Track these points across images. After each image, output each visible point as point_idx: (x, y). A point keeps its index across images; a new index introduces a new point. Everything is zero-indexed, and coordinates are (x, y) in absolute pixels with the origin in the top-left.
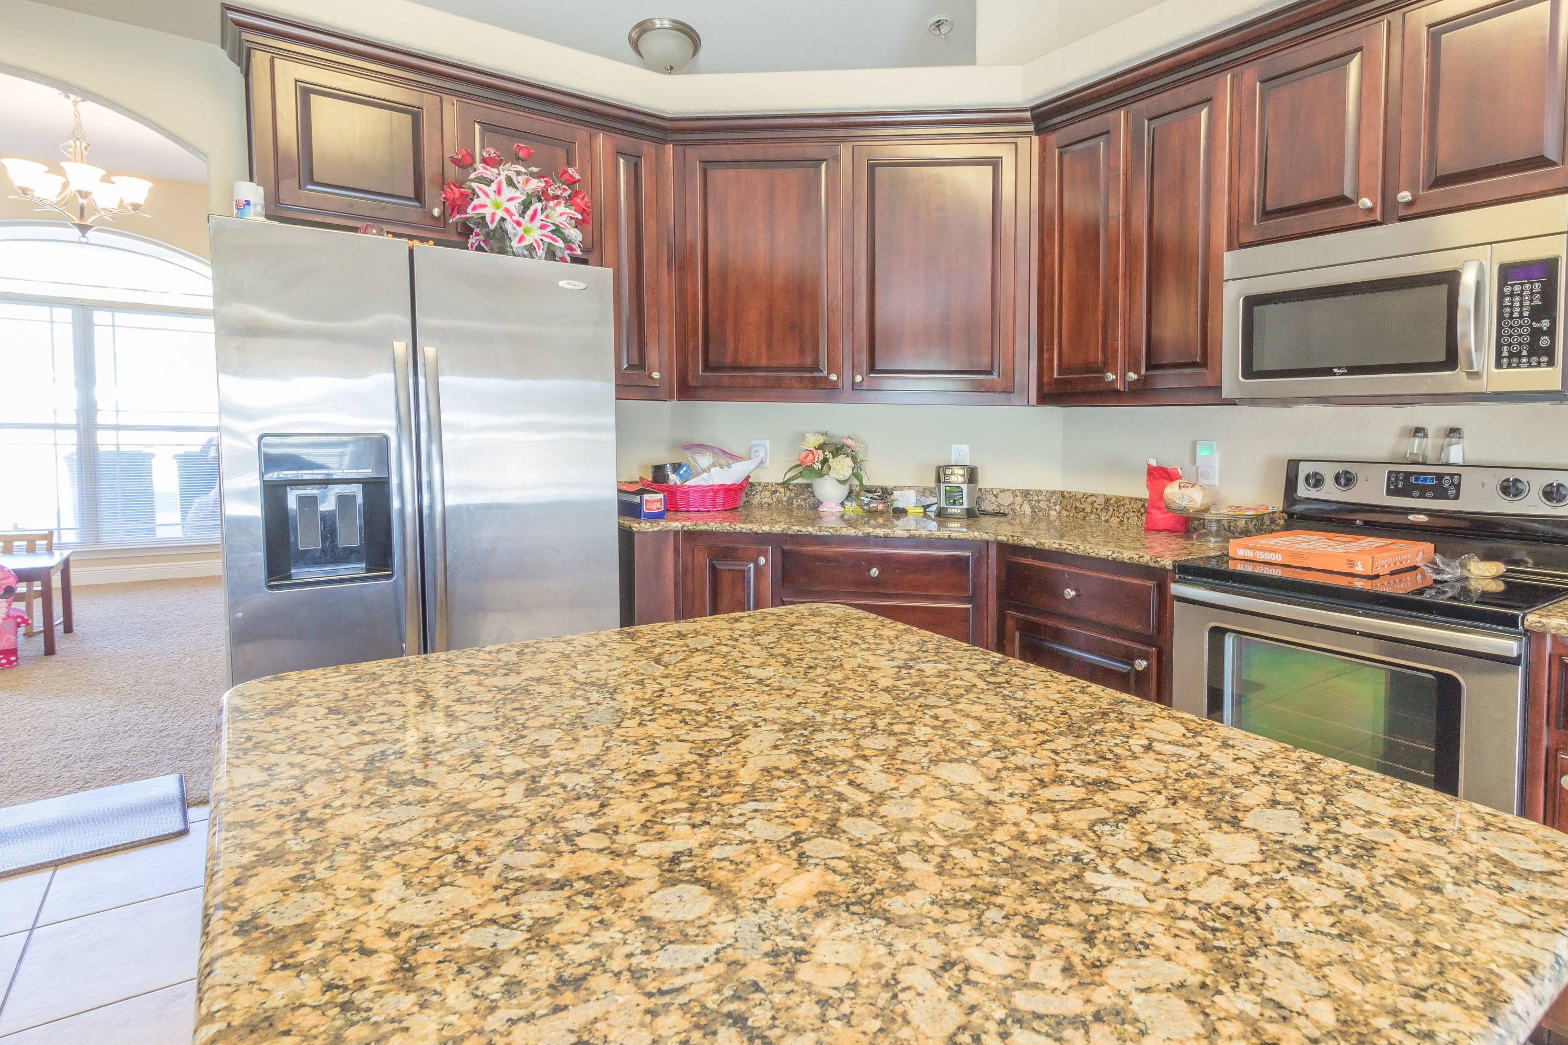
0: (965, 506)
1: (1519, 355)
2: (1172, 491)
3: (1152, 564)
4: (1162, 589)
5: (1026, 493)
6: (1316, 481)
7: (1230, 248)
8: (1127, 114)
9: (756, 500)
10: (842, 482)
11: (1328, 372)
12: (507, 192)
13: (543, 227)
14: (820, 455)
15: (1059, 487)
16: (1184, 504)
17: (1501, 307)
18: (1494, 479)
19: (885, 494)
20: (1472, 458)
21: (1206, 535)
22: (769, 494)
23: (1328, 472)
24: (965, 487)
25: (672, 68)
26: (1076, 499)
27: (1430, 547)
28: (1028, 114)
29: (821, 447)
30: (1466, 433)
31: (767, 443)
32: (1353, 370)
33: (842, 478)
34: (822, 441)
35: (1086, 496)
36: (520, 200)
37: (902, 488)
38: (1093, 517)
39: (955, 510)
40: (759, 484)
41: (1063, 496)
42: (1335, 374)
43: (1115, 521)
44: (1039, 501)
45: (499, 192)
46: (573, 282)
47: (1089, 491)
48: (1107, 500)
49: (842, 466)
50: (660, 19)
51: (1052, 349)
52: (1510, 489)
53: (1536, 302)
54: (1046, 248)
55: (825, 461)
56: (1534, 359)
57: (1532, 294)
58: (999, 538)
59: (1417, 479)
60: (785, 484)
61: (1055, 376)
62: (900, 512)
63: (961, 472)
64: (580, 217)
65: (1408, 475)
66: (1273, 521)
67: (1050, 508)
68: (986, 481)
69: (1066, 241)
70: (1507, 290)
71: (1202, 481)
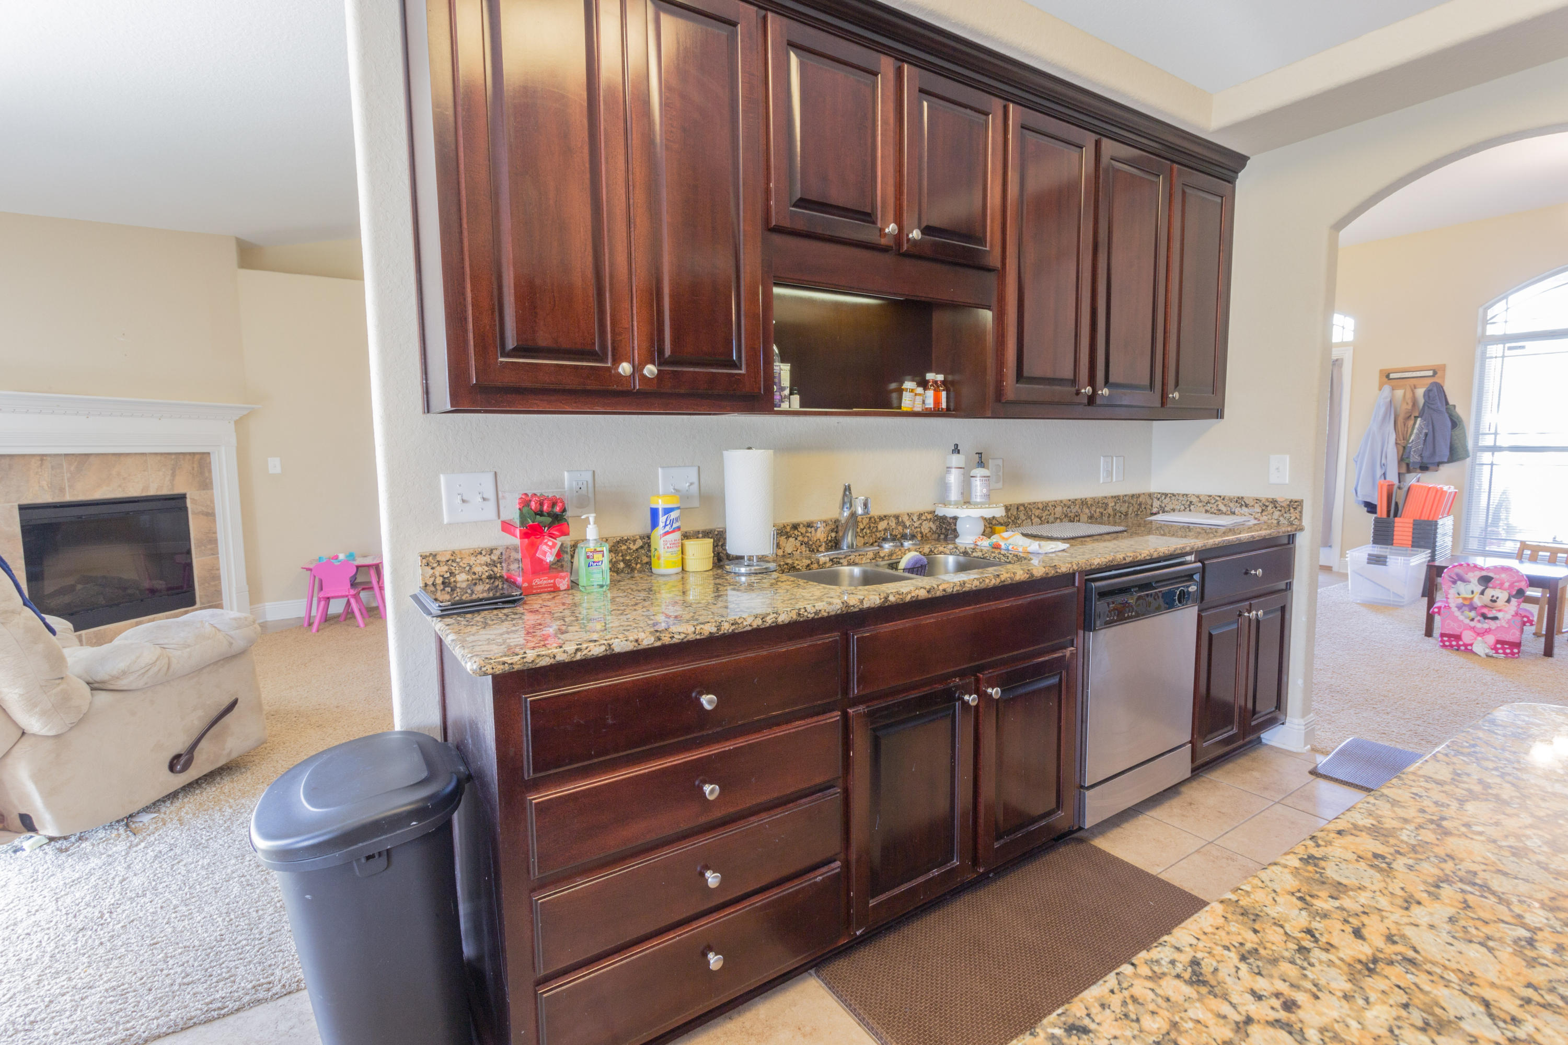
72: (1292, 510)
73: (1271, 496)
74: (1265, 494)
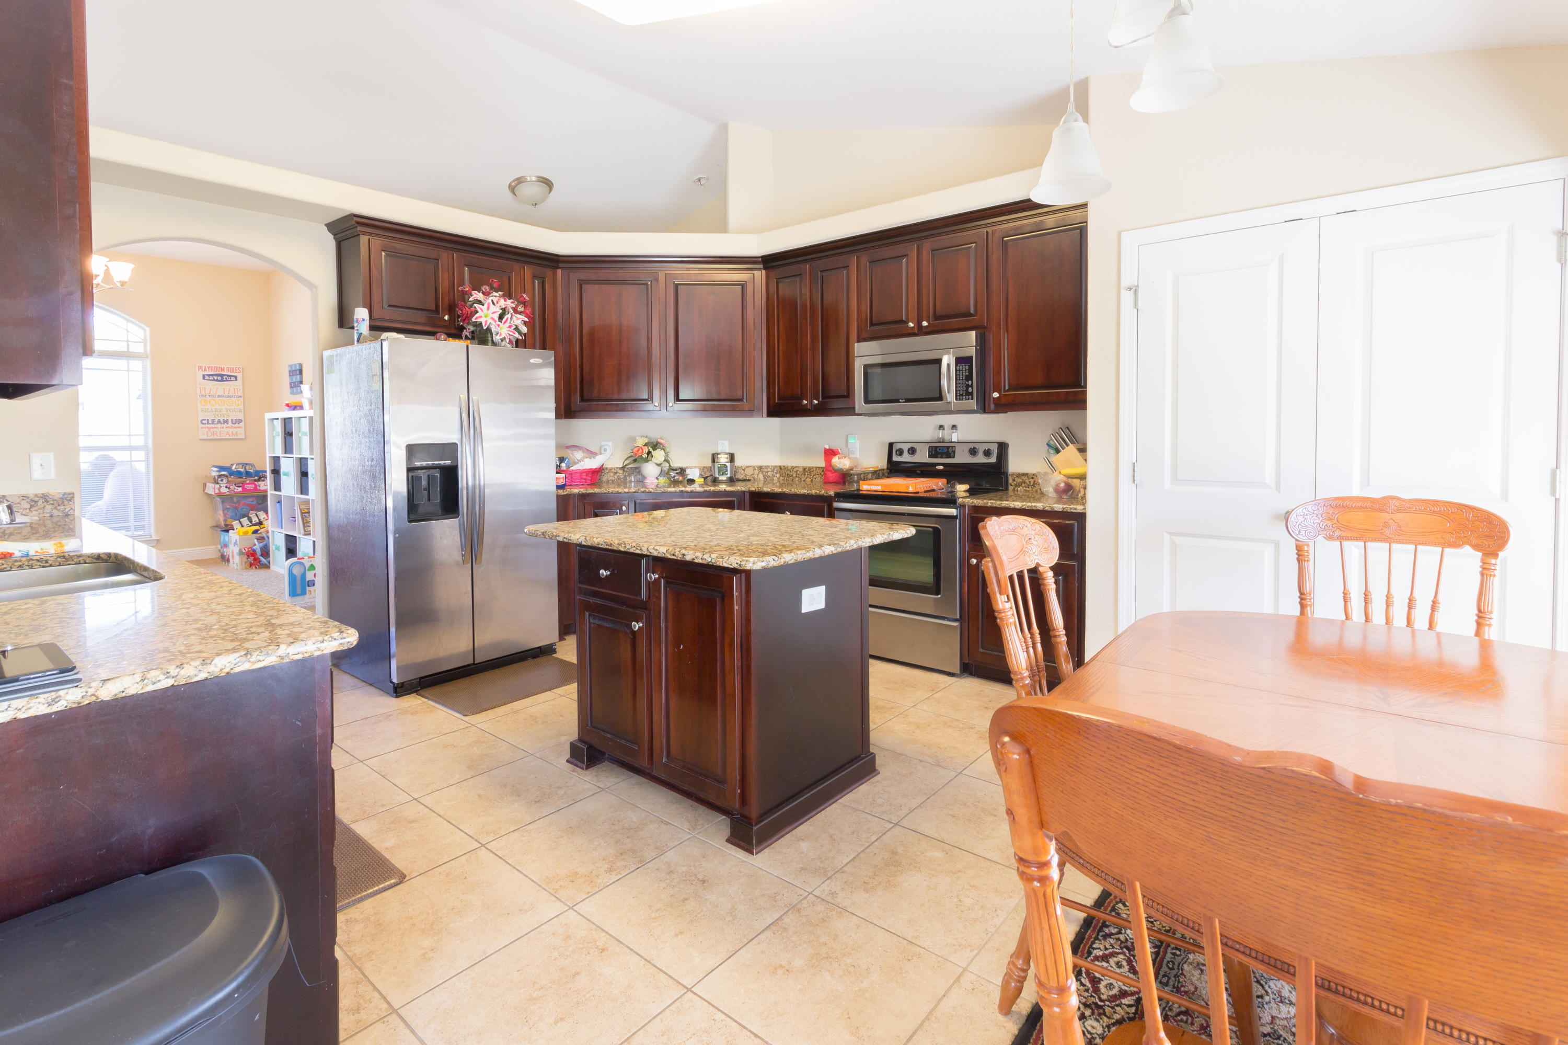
0: (729, 475)
1: (962, 395)
2: (835, 461)
3: (825, 494)
4: (830, 506)
5: (760, 468)
6: (900, 452)
7: (859, 341)
8: (810, 266)
9: (605, 478)
10: (659, 465)
11: (897, 401)
12: (492, 307)
13: (510, 327)
14: (646, 450)
15: (779, 464)
16: (841, 467)
17: (956, 375)
18: (966, 448)
19: (682, 471)
20: (962, 438)
21: (852, 482)
22: (612, 474)
23: (905, 447)
24: (728, 465)
25: (536, 204)
26: (788, 470)
27: (945, 480)
28: (760, 259)
29: (646, 445)
30: (959, 427)
31: (610, 444)
32: (907, 400)
33: (659, 462)
34: (647, 441)
35: (793, 468)
36: (499, 313)
37: (691, 468)
38: (797, 479)
39: (723, 478)
40: (607, 469)
41: (781, 468)
42: (900, 402)
43: (808, 480)
44: (767, 472)
45: (488, 308)
46: (537, 360)
47: (795, 465)
48: (804, 469)
49: (659, 455)
50: (530, 176)
51: (775, 387)
52: (973, 452)
53: (967, 374)
54: (771, 332)
55: (649, 453)
56: (967, 397)
57: (966, 370)
58: (751, 489)
59: (940, 449)
60: (623, 468)
61: (776, 401)
62: (691, 481)
63: (726, 456)
64: (527, 320)
65: (936, 447)
66: (883, 474)
67: (774, 476)
68: (739, 462)
69: (781, 329)
70: (958, 368)
71: (851, 456)
72: (66, 502)
73: (40, 491)
74: (32, 490)
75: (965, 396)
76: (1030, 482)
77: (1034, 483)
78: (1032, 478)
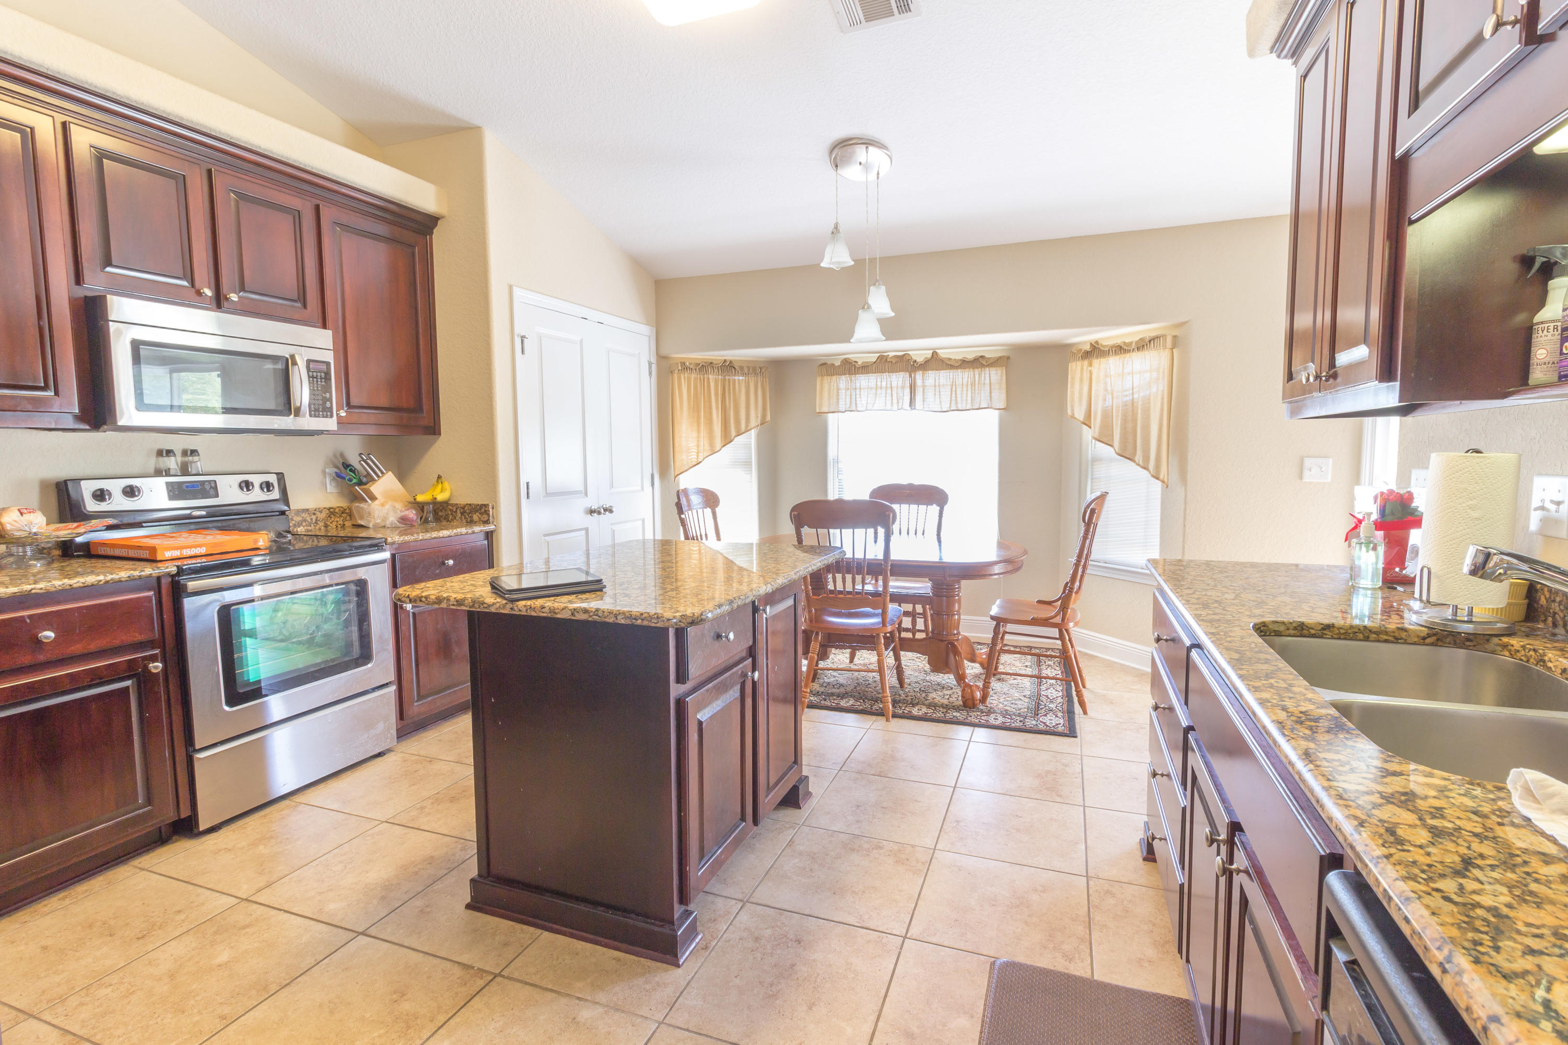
1: (318, 410)
6: (104, 495)
17: (309, 383)
52: (246, 486)
53: (323, 383)
56: (325, 413)
57: (321, 378)
65: (180, 484)
70: (311, 374)
75: (322, 411)
76: (312, 519)
77: (316, 520)
78: (314, 514)
